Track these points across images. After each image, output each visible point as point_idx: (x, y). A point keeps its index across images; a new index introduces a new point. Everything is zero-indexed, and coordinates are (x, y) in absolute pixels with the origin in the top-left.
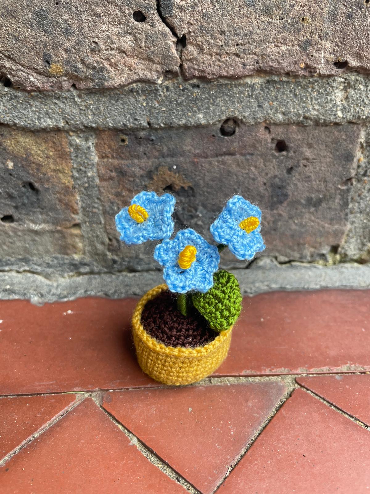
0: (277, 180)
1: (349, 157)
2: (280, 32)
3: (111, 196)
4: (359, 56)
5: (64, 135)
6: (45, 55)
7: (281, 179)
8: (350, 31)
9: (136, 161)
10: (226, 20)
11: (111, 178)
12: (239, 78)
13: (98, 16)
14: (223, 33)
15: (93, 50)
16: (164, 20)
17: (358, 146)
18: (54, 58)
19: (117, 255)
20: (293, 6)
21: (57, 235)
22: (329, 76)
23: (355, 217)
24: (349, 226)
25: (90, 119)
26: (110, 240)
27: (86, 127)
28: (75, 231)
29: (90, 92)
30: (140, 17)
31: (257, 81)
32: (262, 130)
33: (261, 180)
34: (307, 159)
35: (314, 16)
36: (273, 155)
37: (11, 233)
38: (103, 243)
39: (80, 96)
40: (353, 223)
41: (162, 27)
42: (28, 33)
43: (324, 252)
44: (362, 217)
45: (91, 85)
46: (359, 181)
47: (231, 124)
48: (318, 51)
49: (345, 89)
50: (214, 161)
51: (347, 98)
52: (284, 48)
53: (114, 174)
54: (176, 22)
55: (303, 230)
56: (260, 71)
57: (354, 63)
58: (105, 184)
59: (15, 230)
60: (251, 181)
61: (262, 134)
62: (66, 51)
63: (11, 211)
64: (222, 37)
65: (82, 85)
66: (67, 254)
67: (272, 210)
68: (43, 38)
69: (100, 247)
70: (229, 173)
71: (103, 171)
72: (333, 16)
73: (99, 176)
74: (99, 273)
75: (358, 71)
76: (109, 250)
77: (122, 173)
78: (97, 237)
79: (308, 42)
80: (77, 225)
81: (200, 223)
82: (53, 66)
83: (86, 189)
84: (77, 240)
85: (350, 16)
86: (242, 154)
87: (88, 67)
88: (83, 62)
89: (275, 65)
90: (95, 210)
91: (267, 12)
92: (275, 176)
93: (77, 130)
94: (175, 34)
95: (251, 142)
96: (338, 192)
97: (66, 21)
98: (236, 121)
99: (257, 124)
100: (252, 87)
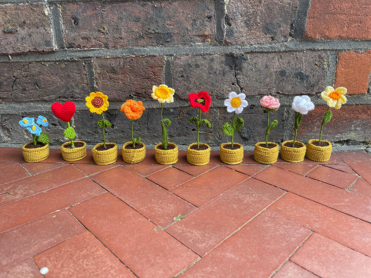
0: (264, 120)
1: (283, 114)
2: (263, 87)
3: (221, 124)
4: (282, 91)
5: (212, 109)
6: (212, 91)
7: (265, 120)
8: (279, 86)
9: (229, 115)
10: (251, 84)
11: (222, 119)
12: (255, 96)
13: (225, 84)
14: (251, 87)
15: (222, 90)
16: (238, 85)
17: (285, 112)
18: (214, 92)
19: (221, 141)
20: (266, 81)
21: (205, 135)
22: (275, 95)
23: (287, 131)
24: (285, 134)
25: (219, 105)
26: (219, 136)
27: (218, 107)
28: (210, 134)
29: (220, 99)
30: (233, 84)
31: (258, 96)
32: (260, 108)
33: (260, 120)
34: (272, 115)
35: (271, 83)
36: (263, 114)
37: (193, 134)
38: (217, 137)
39: (217, 100)
40: (286, 133)
41: (238, 86)
42: (209, 87)
43: (279, 141)
44: (289, 131)
45: (221, 97)
46: (286, 121)
47: (252, 106)
48: (272, 90)
49: (280, 98)
50: (248, 115)
51: (280, 100)
52: (264, 90)
53: (223, 118)
54: (241, 85)
55: (273, 134)
56: (259, 95)
57: (281, 92)
58: (220, 120)
59: (195, 133)
60: (258, 120)
61: (260, 109)
62: (217, 91)
63: (195, 128)
64: (251, 88)
65: (219, 98)
66: (207, 141)
67: (263, 128)
68: (212, 88)
69: (216, 138)
70: (252, 118)
71: (220, 117)
72: (275, 83)
73: (219, 119)
74: (215, 146)
75: (282, 94)
76: (219, 139)
77: (225, 118)
78: (216, 135)
79: (270, 88)
80: (211, 132)
81: (244, 131)
82: (213, 94)
83: (215, 122)
84: (210, 136)
85: (279, 83)
86: (255, 113)
87: (221, 94)
88: (220, 93)
89: (263, 93)
90: (217, 128)
91: (260, 83)
92: (264, 119)
93: (215, 108)
94: (240, 87)
95: (257, 110)
96: (281, 124)
97: (218, 85)
98: (253, 106)
99: (259, 106)
100: (257, 98)
